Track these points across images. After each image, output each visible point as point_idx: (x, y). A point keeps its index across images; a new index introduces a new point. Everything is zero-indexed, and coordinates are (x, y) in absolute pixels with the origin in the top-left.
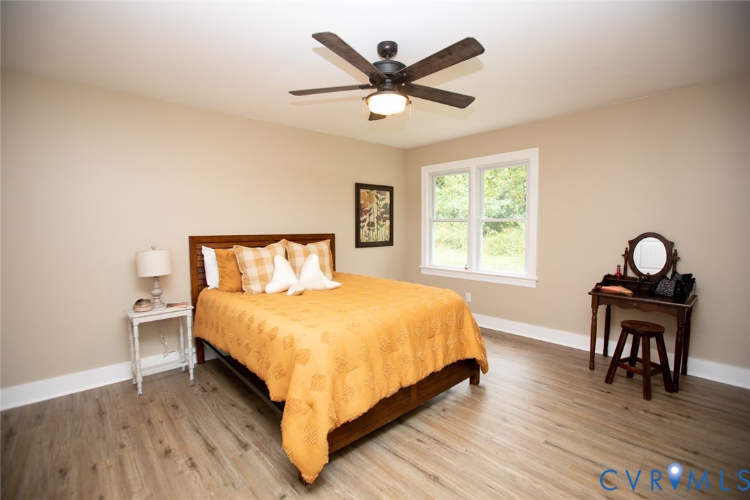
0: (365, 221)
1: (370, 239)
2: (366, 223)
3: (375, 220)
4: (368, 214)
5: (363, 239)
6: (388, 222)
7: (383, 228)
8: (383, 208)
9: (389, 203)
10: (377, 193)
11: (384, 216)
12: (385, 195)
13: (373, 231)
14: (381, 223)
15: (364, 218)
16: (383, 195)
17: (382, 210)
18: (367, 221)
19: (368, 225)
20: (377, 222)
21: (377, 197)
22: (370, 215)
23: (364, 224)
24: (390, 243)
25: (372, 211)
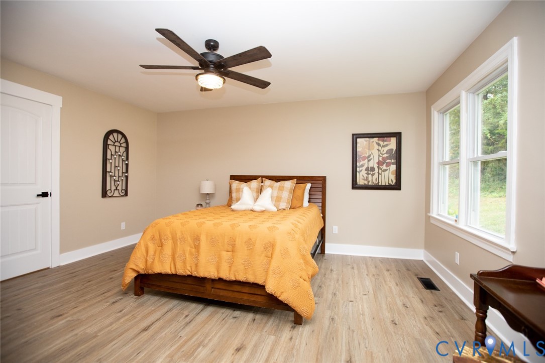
0: (362, 166)
1: (369, 182)
2: (364, 168)
3: (376, 166)
4: (367, 160)
5: (360, 181)
6: (393, 167)
7: (386, 173)
8: (386, 153)
9: (394, 148)
10: (379, 140)
11: (388, 161)
12: (390, 141)
13: (373, 175)
14: (384, 167)
15: (361, 163)
16: (386, 141)
17: (385, 155)
18: (366, 166)
19: (367, 169)
20: (379, 167)
21: (379, 145)
22: (369, 161)
23: (361, 169)
24: (397, 186)
25: (372, 157)
